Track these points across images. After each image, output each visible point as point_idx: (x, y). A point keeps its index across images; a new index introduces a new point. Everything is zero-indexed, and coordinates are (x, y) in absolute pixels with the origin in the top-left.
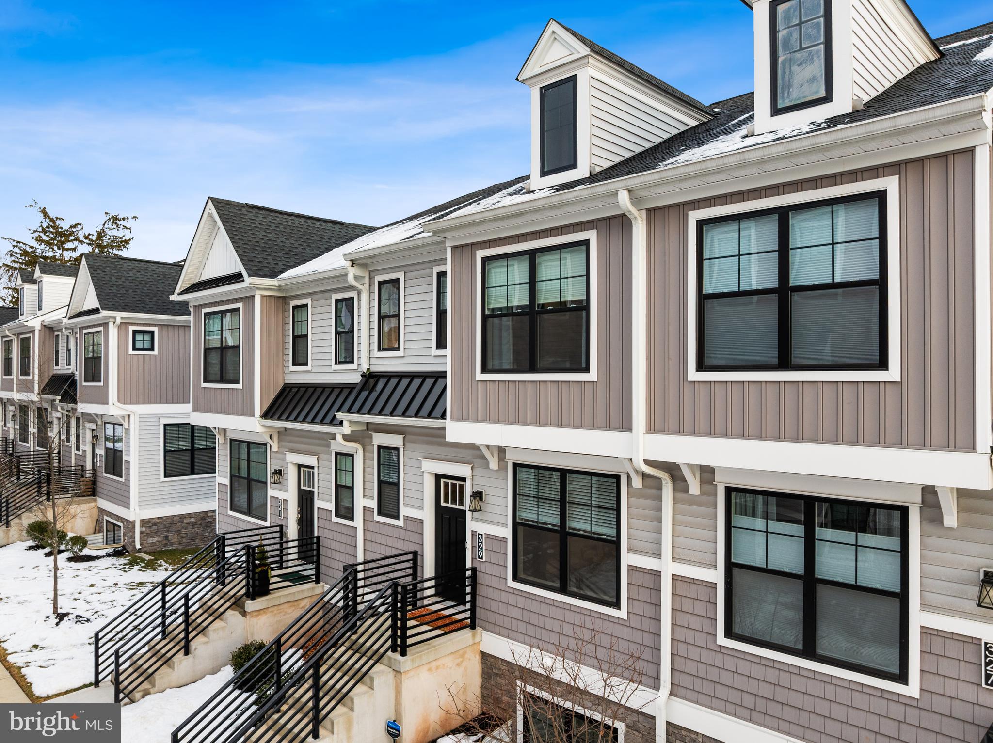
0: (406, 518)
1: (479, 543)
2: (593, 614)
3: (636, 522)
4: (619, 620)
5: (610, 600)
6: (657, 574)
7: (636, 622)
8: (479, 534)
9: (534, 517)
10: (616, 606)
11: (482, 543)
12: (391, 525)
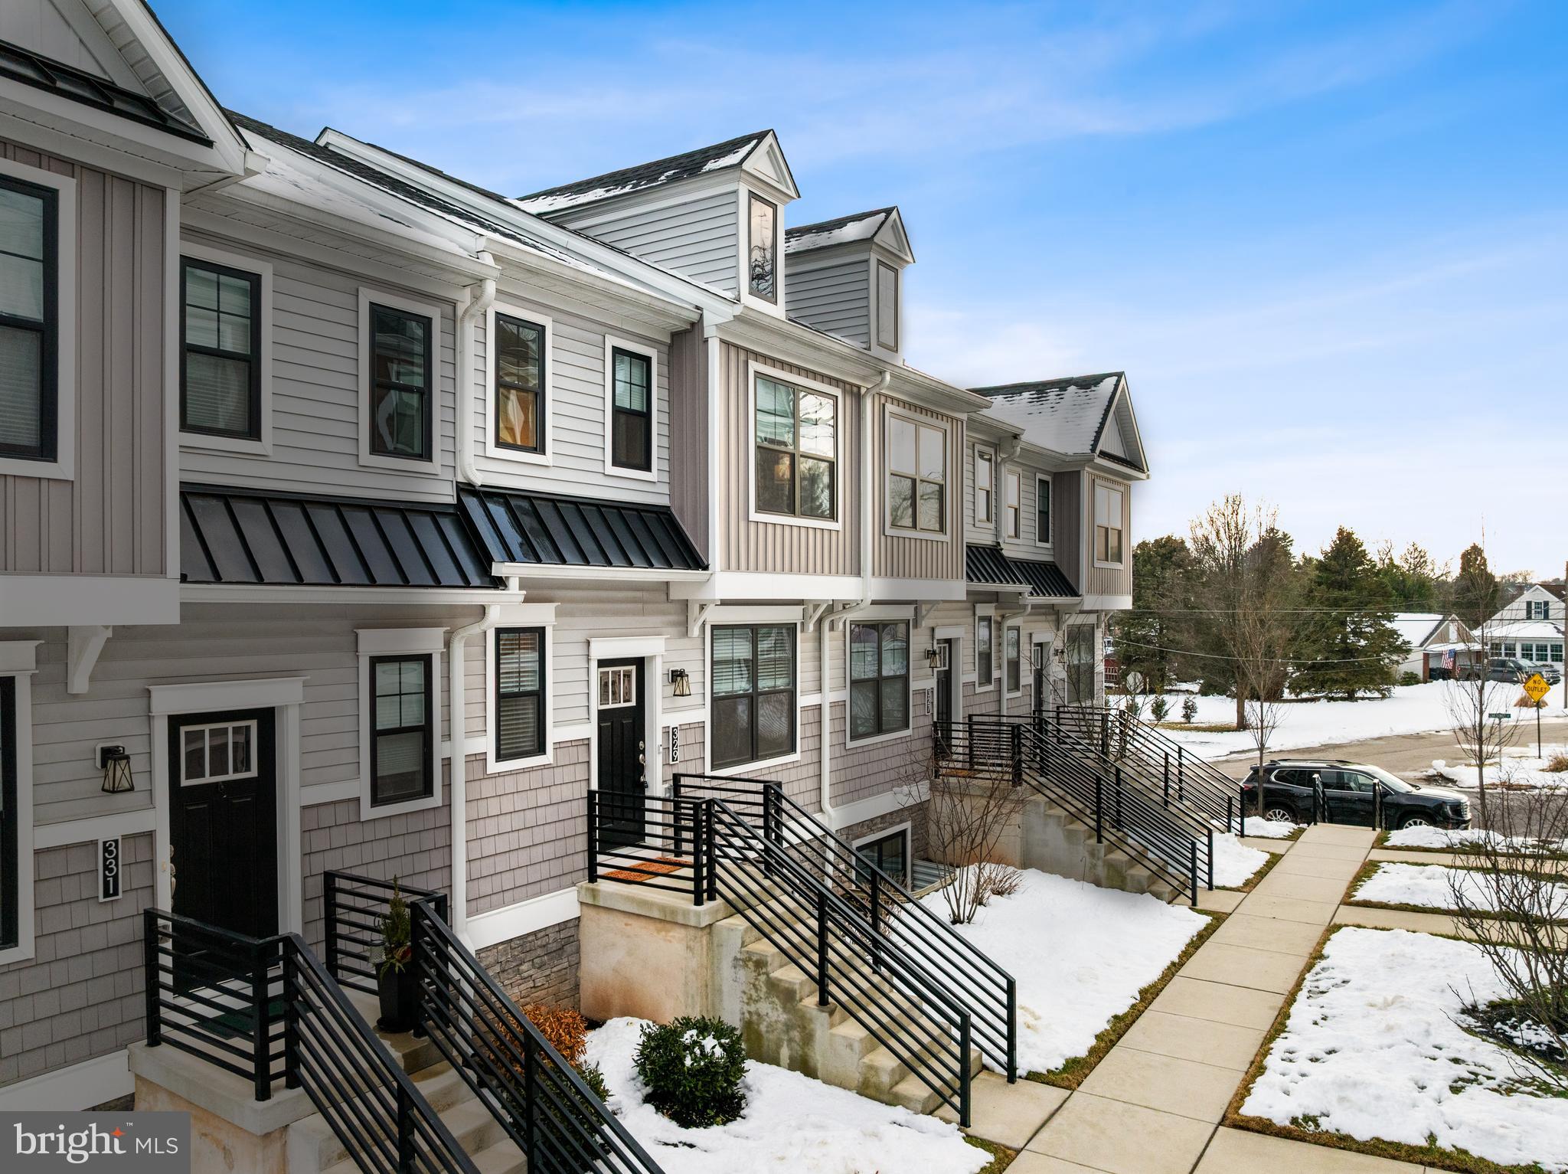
0: (558, 746)
1: (673, 740)
8: (673, 729)
9: (728, 686)
10: (792, 752)
11: (678, 739)
12: (524, 771)
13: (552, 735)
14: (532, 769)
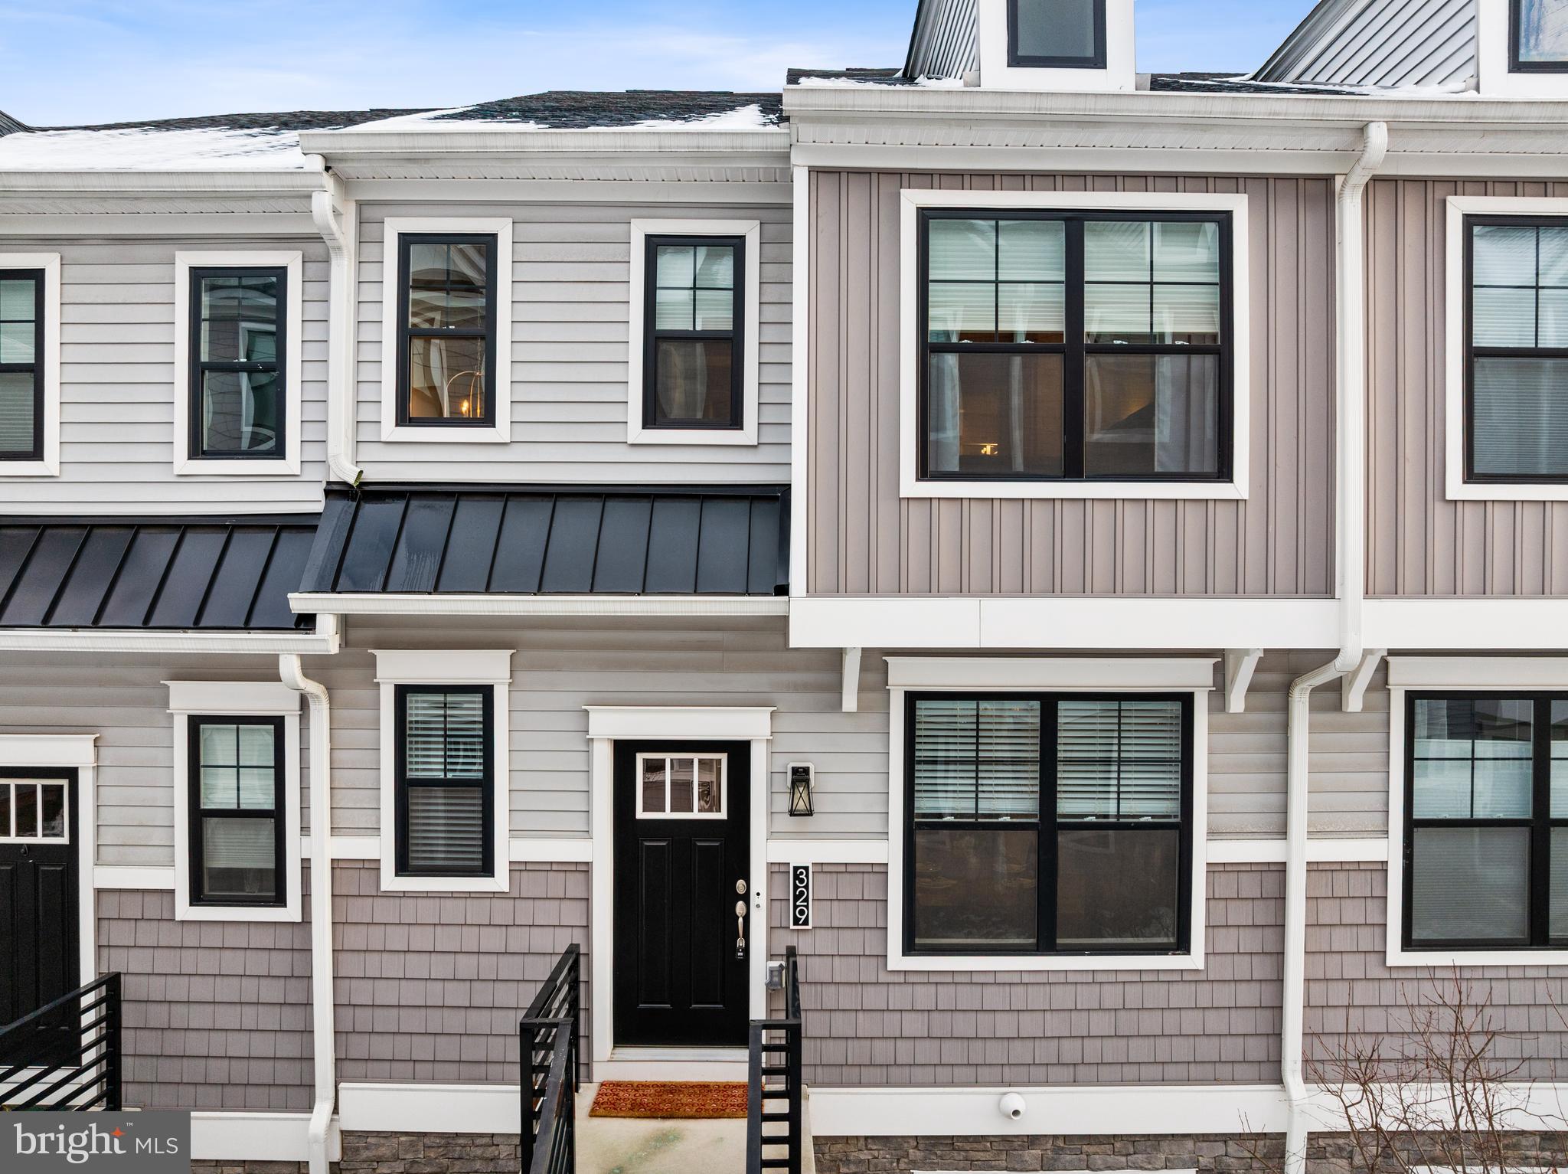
0: (518, 868)
1: (796, 887)
2: (1121, 978)
3: (1224, 780)
4: (1184, 974)
5: (1165, 940)
6: (1280, 869)
7: (1223, 969)
8: (796, 869)
9: (966, 806)
10: (1178, 950)
11: (807, 887)
12: (452, 895)
13: (506, 850)
14: (469, 895)
